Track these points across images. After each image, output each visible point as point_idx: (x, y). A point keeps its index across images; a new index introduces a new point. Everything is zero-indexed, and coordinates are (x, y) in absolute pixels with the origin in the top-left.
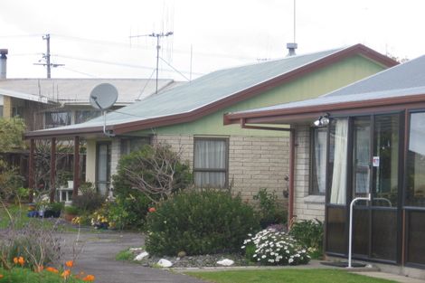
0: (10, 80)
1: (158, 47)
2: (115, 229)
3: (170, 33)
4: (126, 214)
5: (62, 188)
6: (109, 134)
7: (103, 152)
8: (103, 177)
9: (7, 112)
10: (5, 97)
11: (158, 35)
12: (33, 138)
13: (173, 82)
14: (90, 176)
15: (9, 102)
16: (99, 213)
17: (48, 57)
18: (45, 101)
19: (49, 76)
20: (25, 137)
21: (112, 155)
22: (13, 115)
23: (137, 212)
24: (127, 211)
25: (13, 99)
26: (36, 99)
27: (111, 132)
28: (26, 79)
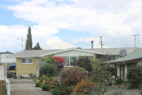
0: (94, 49)
1: (135, 39)
2: (128, 89)
3: (138, 35)
4: (130, 84)
5: (111, 78)
6: (125, 63)
7: (122, 68)
8: (122, 75)
9: (95, 58)
10: (94, 53)
11: (135, 36)
12: (103, 65)
13: (138, 48)
14: (118, 74)
15: (95, 55)
16: (123, 84)
17: (102, 42)
18: (105, 54)
19: (102, 48)
20: (100, 64)
21: (125, 69)
22: (96, 58)
23: (133, 84)
24: (131, 84)
25: (96, 54)
26: (102, 54)
27: (126, 62)
28: (98, 49)
